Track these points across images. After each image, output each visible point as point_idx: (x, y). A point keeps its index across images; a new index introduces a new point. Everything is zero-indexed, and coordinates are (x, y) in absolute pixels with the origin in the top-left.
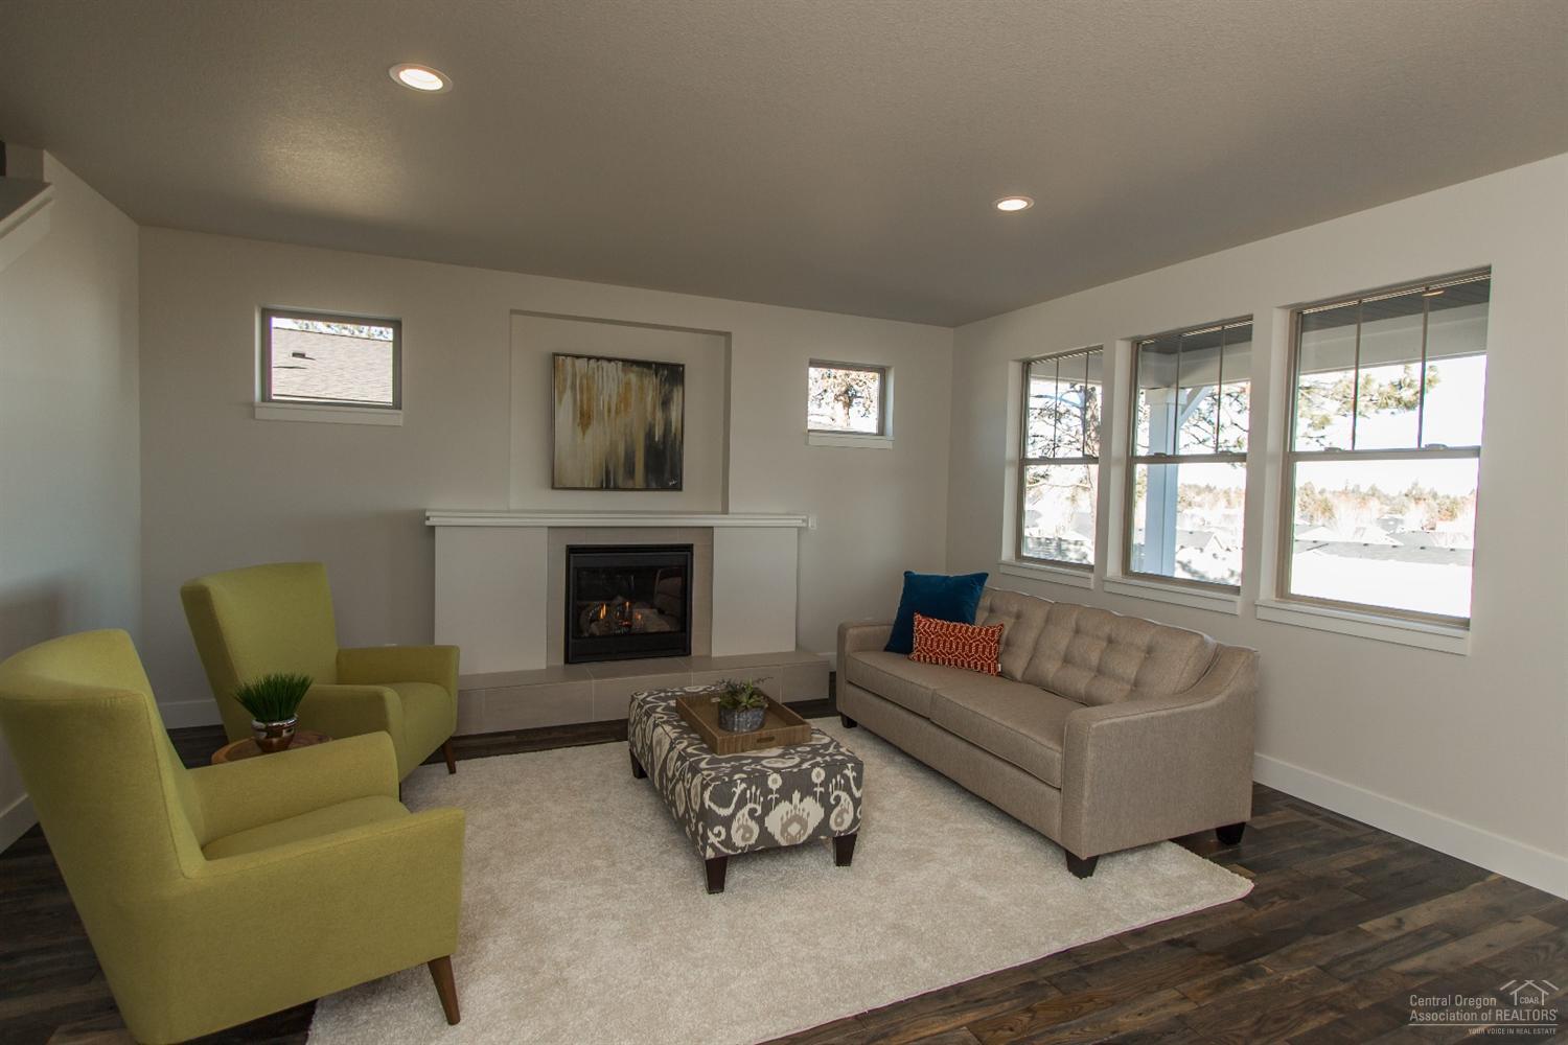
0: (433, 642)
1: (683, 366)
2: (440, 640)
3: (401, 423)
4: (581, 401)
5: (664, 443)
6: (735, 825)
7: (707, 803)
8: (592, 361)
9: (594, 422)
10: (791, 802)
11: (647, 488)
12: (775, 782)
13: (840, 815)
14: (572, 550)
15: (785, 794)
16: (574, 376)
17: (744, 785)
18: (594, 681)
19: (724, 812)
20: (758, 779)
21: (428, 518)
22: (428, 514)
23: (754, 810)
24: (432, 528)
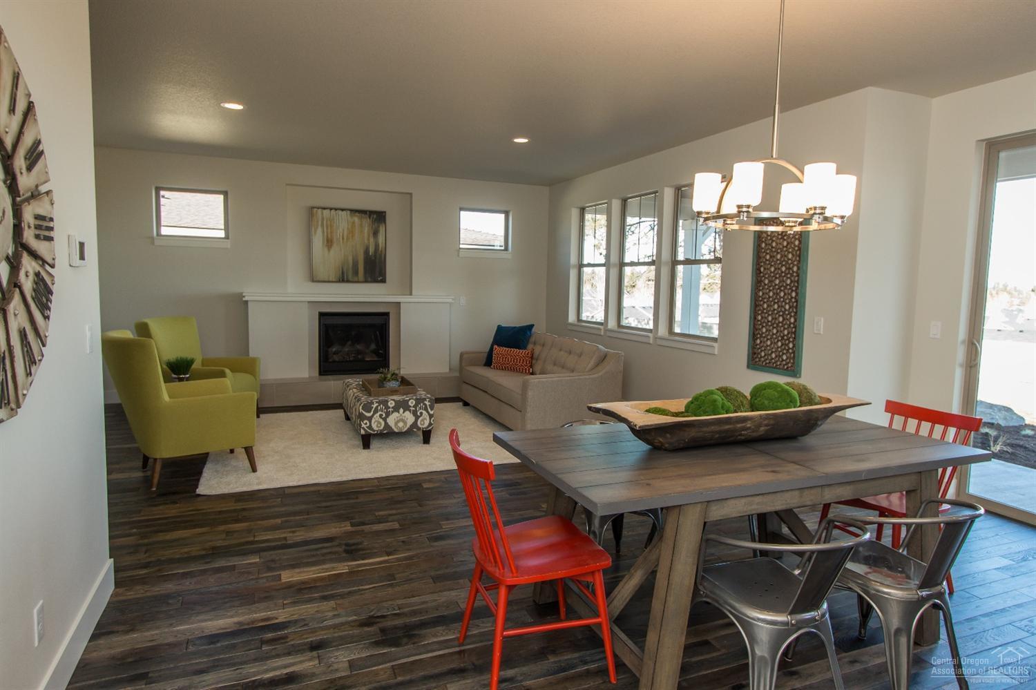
0: (249, 355)
1: (385, 212)
2: (252, 354)
3: (229, 246)
4: (327, 233)
5: (375, 256)
6: (373, 421)
7: (361, 410)
8: (333, 211)
9: (335, 245)
10: (399, 412)
11: (366, 281)
12: (391, 404)
13: (422, 420)
14: (322, 315)
15: (396, 409)
16: (323, 219)
17: (377, 404)
18: (332, 382)
19: (368, 415)
20: (385, 403)
21: (244, 297)
22: (244, 294)
23: (382, 415)
24: (246, 302)
